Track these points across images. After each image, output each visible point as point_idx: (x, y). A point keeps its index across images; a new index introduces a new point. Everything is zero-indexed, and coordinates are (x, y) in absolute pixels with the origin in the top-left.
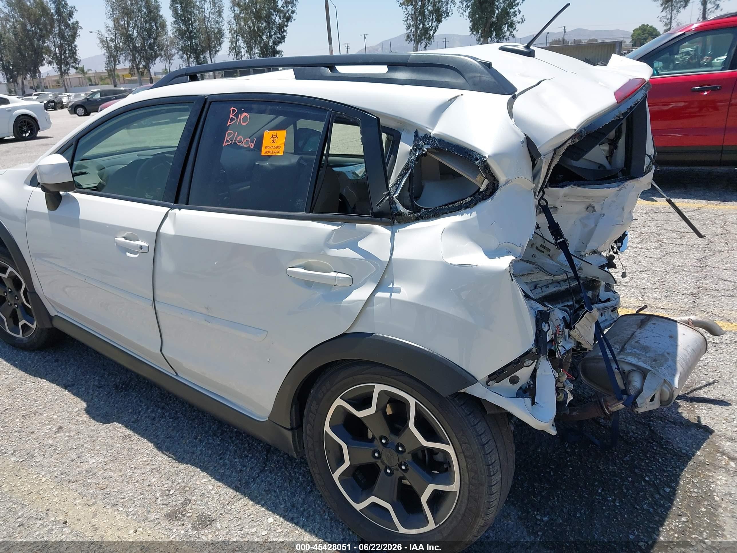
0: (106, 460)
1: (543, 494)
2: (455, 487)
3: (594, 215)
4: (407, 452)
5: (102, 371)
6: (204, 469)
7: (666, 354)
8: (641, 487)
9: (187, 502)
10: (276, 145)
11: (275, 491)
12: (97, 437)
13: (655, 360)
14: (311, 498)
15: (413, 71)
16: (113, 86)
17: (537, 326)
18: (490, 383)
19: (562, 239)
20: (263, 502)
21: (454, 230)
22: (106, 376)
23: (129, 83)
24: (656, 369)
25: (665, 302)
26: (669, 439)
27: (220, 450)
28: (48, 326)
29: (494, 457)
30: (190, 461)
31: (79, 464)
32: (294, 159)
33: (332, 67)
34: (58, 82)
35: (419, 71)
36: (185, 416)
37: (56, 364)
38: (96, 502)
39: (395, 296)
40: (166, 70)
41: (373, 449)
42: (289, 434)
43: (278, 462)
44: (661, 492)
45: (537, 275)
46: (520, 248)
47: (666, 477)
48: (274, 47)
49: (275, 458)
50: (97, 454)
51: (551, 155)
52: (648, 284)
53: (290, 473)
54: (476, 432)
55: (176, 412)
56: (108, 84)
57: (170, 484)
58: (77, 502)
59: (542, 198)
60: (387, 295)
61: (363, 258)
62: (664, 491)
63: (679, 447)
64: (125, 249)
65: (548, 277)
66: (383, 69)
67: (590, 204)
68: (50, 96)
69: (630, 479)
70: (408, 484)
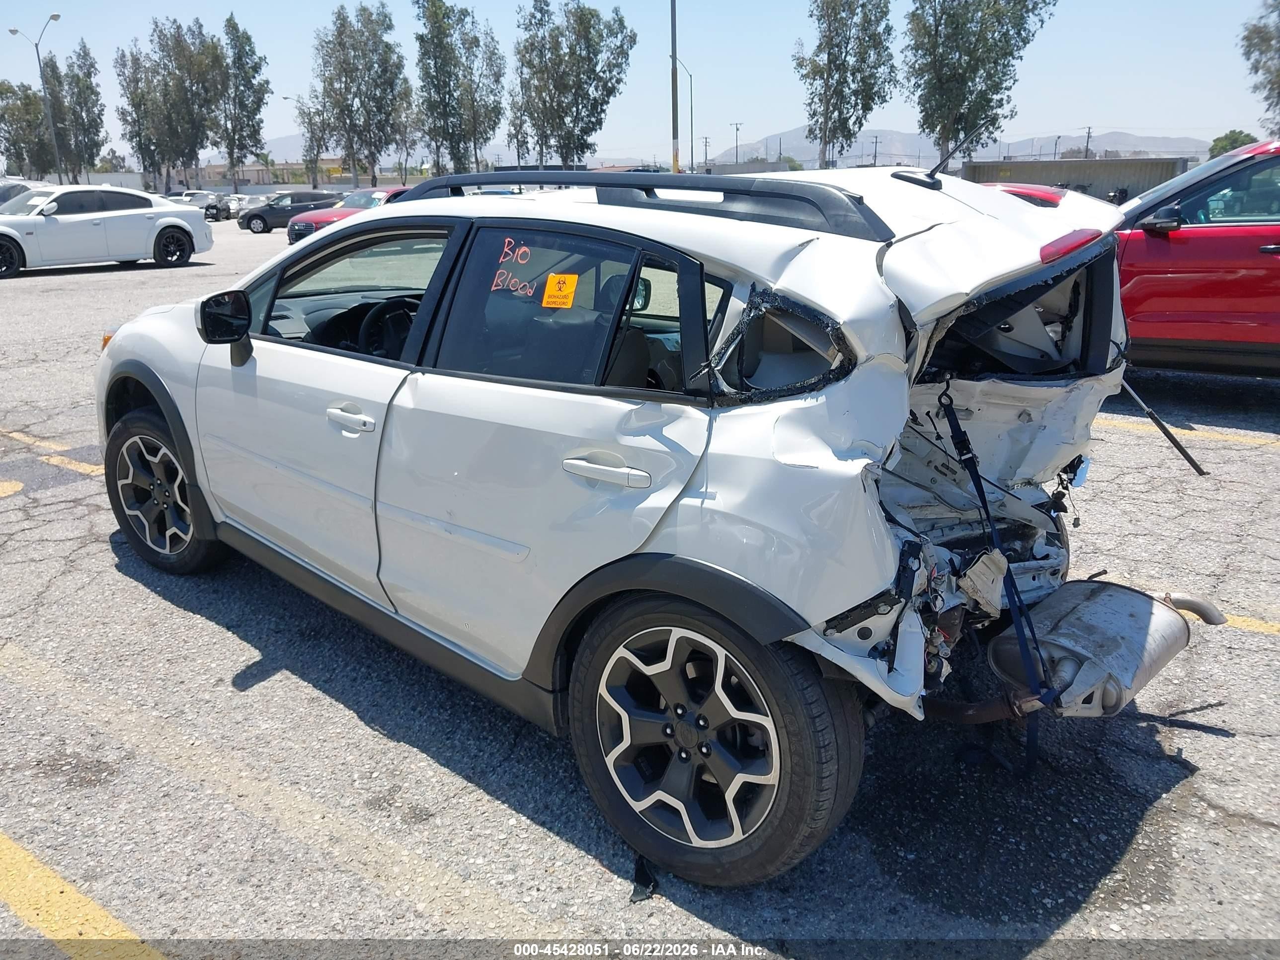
0: (285, 726)
1: (914, 825)
2: (772, 778)
3: (1029, 426)
4: (711, 728)
5: (281, 611)
6: (424, 750)
7: (1119, 638)
8: (1063, 830)
9: (395, 789)
10: (563, 294)
11: (522, 786)
12: (273, 697)
13: (1101, 646)
14: (574, 799)
15: (757, 203)
16: (311, 186)
17: (901, 560)
18: (829, 632)
19: (970, 455)
20: (504, 799)
21: (792, 419)
22: (287, 618)
23: (337, 184)
24: (1100, 659)
25: (1165, 583)
26: (1122, 772)
27: (448, 728)
28: (210, 537)
29: (829, 737)
30: (404, 738)
31: (246, 728)
32: (592, 317)
33: (649, 191)
34: (224, 177)
35: (764, 203)
36: (400, 679)
37: (215, 596)
38: (269, 777)
39: (708, 504)
40: (400, 164)
41: (663, 723)
42: (548, 699)
43: (530, 750)
44: (1093, 840)
45: (937, 509)
46: (881, 451)
47: (1105, 820)
48: (582, 138)
49: (526, 743)
50: (272, 719)
51: (932, 326)
52: (1144, 554)
53: (547, 766)
54: (805, 698)
55: (388, 673)
56: (304, 183)
57: (374, 765)
58: (243, 774)
59: (945, 393)
60: (696, 502)
61: (667, 450)
62: (1098, 838)
63: (1135, 785)
64: (341, 425)
65: (954, 515)
66: (717, 197)
67: (1024, 411)
68: (212, 199)
69: (1050, 819)
70: (713, 781)
